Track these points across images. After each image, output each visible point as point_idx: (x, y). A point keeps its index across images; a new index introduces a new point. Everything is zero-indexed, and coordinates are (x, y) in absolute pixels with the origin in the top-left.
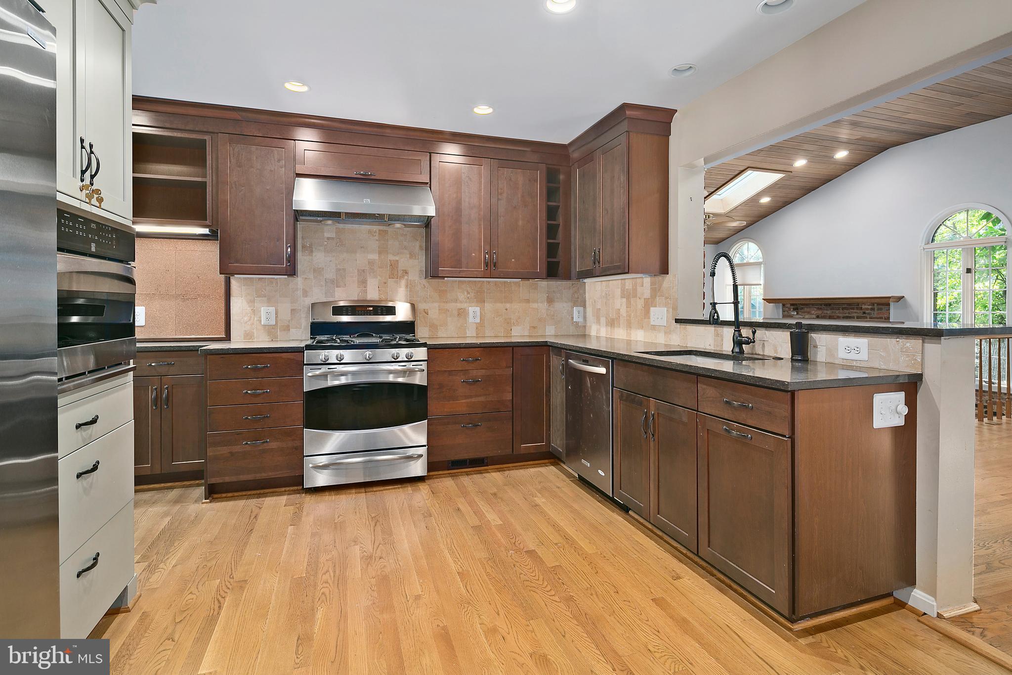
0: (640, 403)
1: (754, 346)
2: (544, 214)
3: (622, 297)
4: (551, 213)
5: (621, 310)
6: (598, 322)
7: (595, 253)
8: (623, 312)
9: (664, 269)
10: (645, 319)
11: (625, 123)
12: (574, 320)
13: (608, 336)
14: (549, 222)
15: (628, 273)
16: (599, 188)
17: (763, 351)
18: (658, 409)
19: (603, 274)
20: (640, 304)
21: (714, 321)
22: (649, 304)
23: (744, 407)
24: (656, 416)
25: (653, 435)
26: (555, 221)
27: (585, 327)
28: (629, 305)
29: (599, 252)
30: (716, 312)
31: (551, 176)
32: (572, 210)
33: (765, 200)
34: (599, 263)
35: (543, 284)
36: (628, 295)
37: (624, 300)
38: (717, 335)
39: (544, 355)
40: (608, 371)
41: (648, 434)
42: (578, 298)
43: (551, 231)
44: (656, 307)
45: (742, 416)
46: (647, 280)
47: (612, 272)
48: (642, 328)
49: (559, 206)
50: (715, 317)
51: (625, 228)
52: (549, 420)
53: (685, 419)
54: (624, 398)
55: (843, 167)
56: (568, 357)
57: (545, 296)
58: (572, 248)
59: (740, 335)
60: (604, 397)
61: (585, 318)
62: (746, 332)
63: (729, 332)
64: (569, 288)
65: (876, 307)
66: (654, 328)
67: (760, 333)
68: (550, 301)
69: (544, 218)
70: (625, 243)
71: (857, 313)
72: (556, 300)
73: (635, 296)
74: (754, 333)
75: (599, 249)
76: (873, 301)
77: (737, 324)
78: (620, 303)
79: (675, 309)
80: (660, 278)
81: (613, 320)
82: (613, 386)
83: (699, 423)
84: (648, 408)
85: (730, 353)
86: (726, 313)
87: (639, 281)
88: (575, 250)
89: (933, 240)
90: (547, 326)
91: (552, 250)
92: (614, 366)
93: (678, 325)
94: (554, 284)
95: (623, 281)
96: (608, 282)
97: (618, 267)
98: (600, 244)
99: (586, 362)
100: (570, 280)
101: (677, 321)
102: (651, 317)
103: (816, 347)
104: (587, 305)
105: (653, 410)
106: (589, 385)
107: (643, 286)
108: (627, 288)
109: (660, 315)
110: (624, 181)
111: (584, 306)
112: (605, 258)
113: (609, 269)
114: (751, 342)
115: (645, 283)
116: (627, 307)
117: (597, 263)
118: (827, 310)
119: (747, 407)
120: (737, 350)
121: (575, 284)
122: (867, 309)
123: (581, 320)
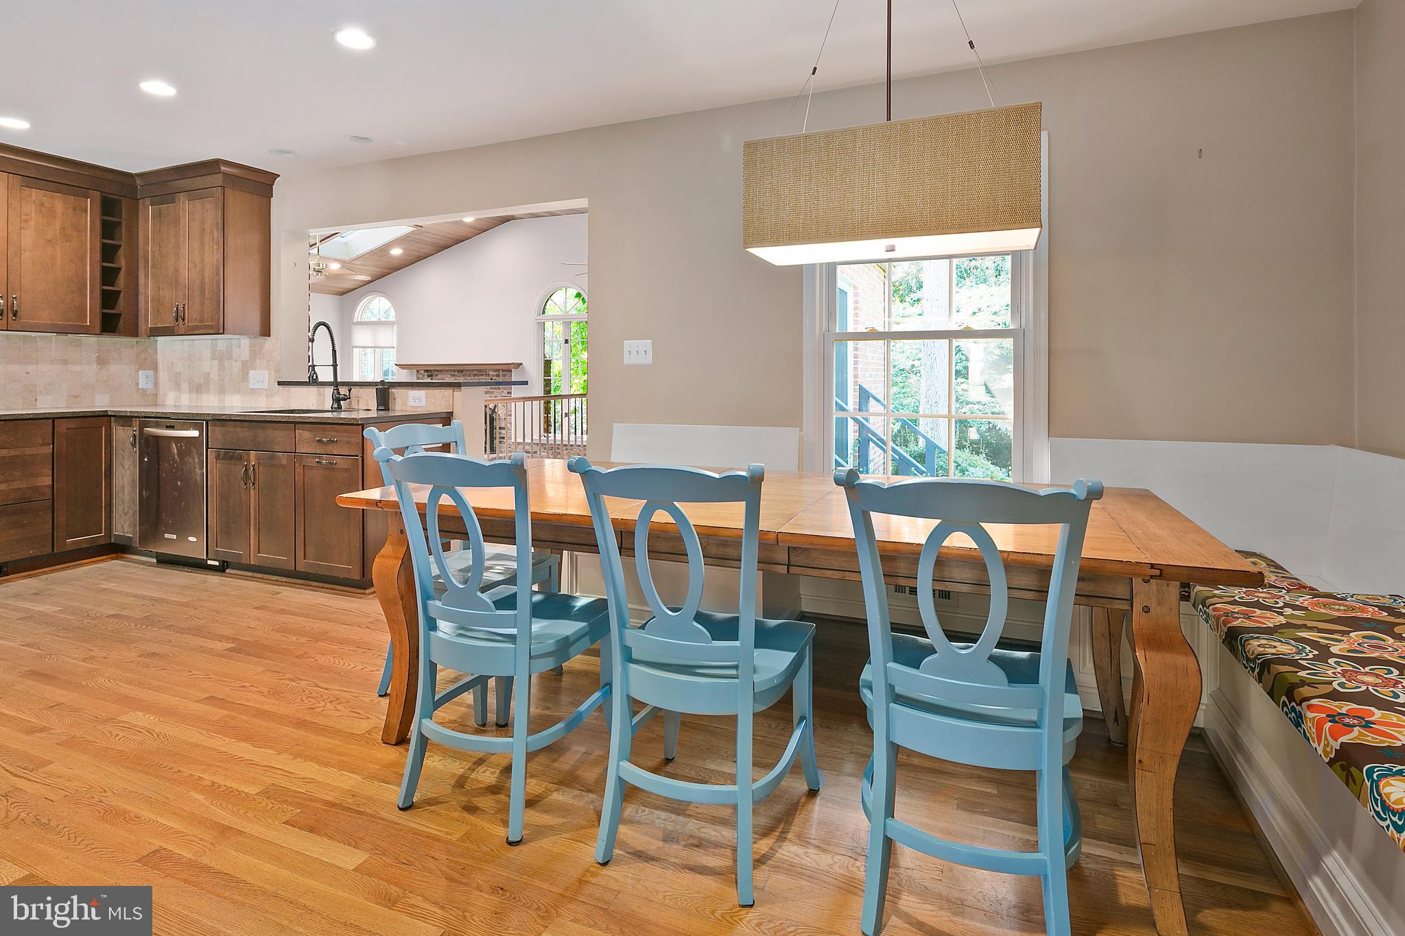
0: (240, 458)
1: (351, 402)
2: (98, 256)
3: (212, 359)
4: (108, 253)
5: (211, 374)
6: (177, 387)
7: (177, 308)
8: (214, 376)
9: (266, 331)
10: (242, 382)
11: (220, 176)
12: (140, 387)
13: (192, 404)
14: (104, 264)
15: (223, 334)
16: (184, 237)
17: (358, 406)
18: (259, 459)
19: (190, 333)
20: (237, 366)
21: (313, 381)
22: (246, 368)
23: (331, 441)
24: (256, 466)
25: (254, 484)
26: (113, 263)
27: (156, 395)
28: (221, 367)
29: (184, 308)
30: (315, 373)
31: (108, 207)
32: (141, 252)
33: (397, 252)
34: (184, 320)
35: (91, 340)
36: (221, 358)
37: (216, 362)
38: (319, 394)
39: (102, 427)
40: (201, 434)
41: (248, 485)
42: (146, 359)
43: (108, 275)
44: (256, 369)
45: (330, 449)
46: (245, 342)
47: (202, 331)
48: (239, 392)
49: (121, 246)
50: (315, 377)
51: (218, 285)
52: (109, 505)
53: (284, 462)
54: (221, 457)
55: (473, 230)
56: (143, 425)
57: (94, 356)
58: (141, 298)
59: (339, 393)
60: (197, 460)
61: (156, 384)
62: (343, 391)
63: (329, 391)
64: (132, 347)
65: (501, 373)
66: (253, 391)
67: (354, 390)
68: (102, 362)
69: (98, 259)
70: (219, 302)
71: (485, 379)
72: (111, 361)
73: (231, 358)
74: (350, 391)
75: (184, 305)
76: (498, 367)
77: (336, 384)
78: (209, 366)
79: (277, 371)
80: (262, 339)
81: (200, 385)
82: (207, 448)
83: (296, 462)
84: (249, 461)
85: (330, 409)
86: (325, 375)
87: (234, 342)
88: (147, 302)
89: (544, 313)
90: (96, 396)
91: (109, 299)
92: (209, 427)
93: (281, 387)
94: (108, 340)
95: (214, 341)
96: (192, 341)
97: (211, 327)
98: (184, 299)
99: (171, 427)
100: (137, 336)
101: (280, 383)
102: (250, 380)
103: (395, 399)
104: (160, 367)
105: (254, 460)
106: (176, 452)
107: (240, 347)
108: (219, 349)
109: (261, 377)
110: (218, 237)
111: (155, 369)
112: (192, 315)
113: (197, 327)
114: (347, 399)
115: (242, 345)
116: (219, 370)
117: (180, 319)
118: (460, 376)
119: (333, 441)
120: (336, 406)
121: (140, 341)
122: (493, 375)
123: (150, 386)
